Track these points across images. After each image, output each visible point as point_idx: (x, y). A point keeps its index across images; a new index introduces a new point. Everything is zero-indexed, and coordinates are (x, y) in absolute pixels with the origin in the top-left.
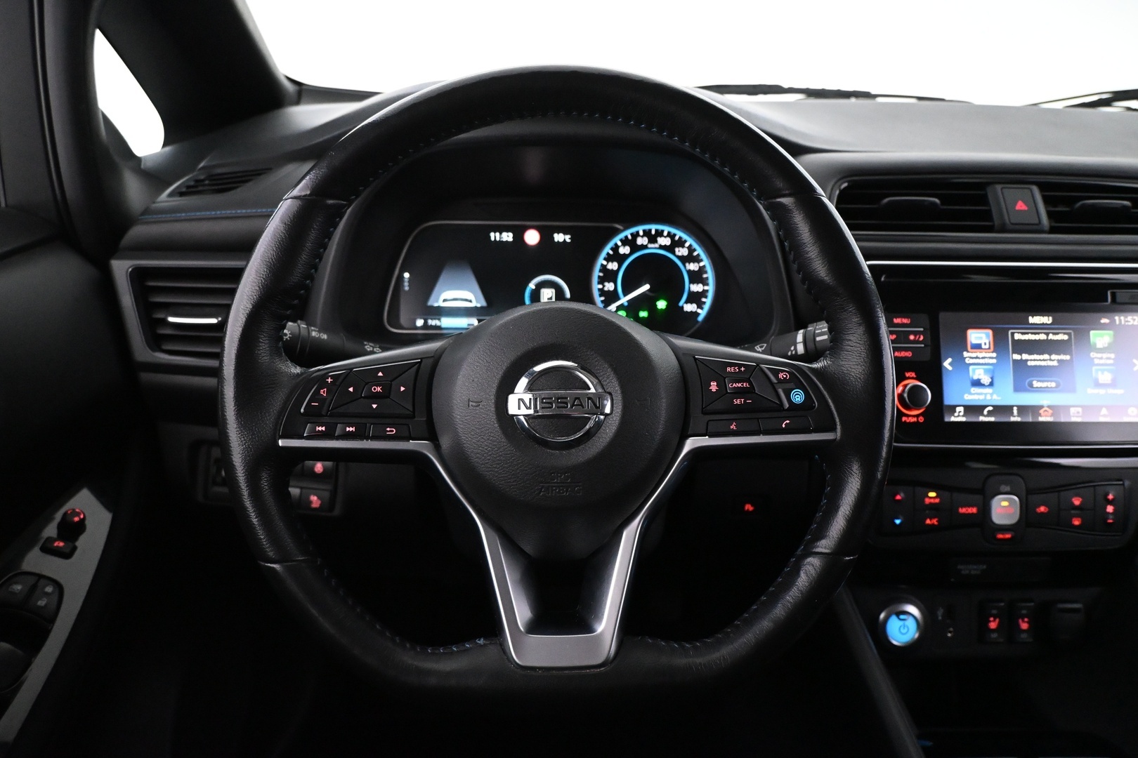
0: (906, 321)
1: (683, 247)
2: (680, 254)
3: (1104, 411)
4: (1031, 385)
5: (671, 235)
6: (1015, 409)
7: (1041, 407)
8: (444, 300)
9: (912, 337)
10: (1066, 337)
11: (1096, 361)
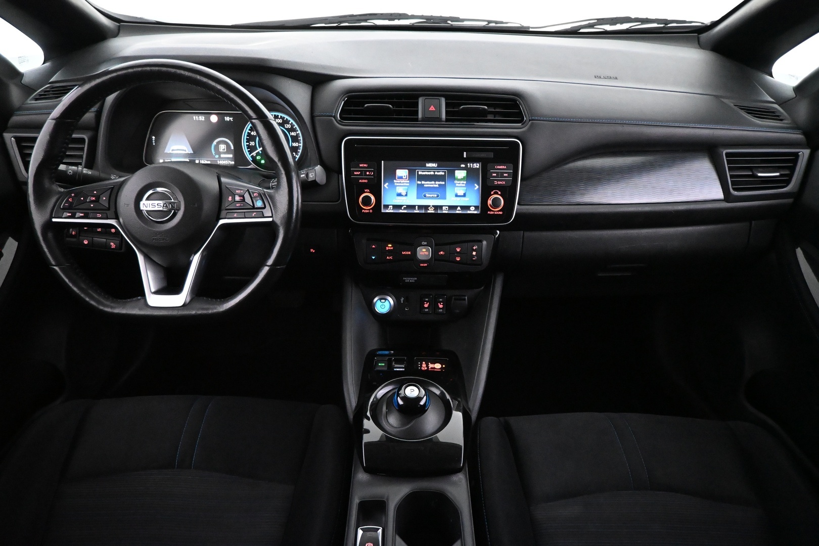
0: (365, 165)
1: (288, 124)
2: (287, 127)
3: (459, 208)
4: (425, 196)
5: (282, 118)
6: (417, 207)
7: (430, 206)
8: (172, 150)
9: (368, 173)
10: (443, 173)
11: (457, 185)
